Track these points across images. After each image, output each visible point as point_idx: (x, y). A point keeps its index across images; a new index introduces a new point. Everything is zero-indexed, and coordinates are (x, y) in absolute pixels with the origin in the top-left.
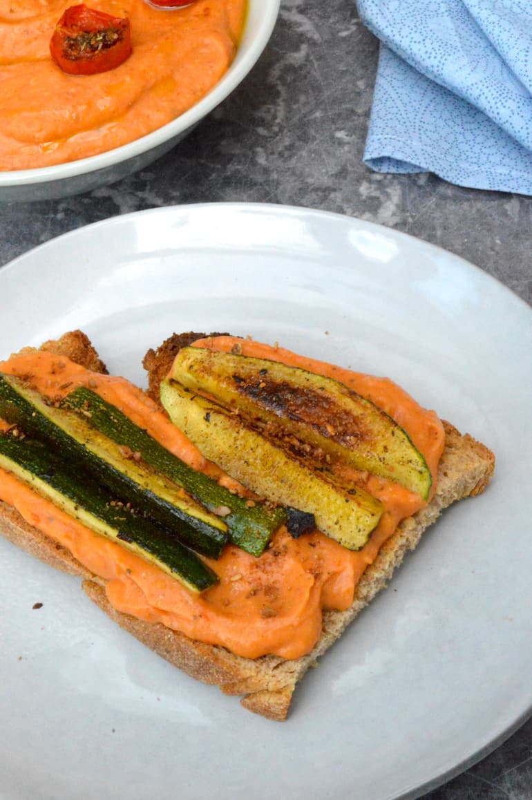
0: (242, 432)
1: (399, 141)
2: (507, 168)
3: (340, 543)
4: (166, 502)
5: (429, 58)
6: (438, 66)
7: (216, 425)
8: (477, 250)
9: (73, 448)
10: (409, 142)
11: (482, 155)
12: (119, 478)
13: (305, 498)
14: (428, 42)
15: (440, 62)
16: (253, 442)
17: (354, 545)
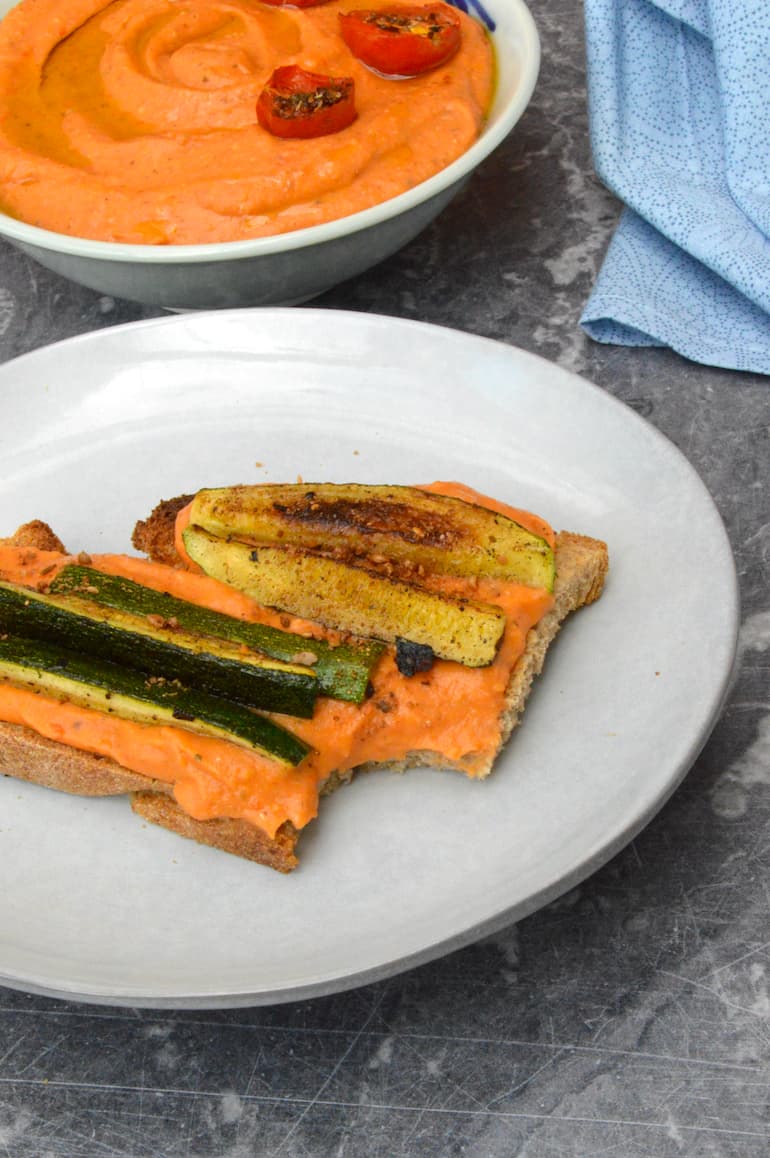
0: (305, 562)
1: (627, 302)
2: (763, 345)
3: (463, 662)
4: (231, 660)
5: (673, 224)
6: (682, 234)
7: (267, 562)
8: (683, 399)
9: (90, 631)
10: (640, 305)
11: (734, 330)
12: (162, 650)
13: (406, 621)
14: (674, 207)
15: (685, 229)
16: (323, 569)
17: (482, 660)
